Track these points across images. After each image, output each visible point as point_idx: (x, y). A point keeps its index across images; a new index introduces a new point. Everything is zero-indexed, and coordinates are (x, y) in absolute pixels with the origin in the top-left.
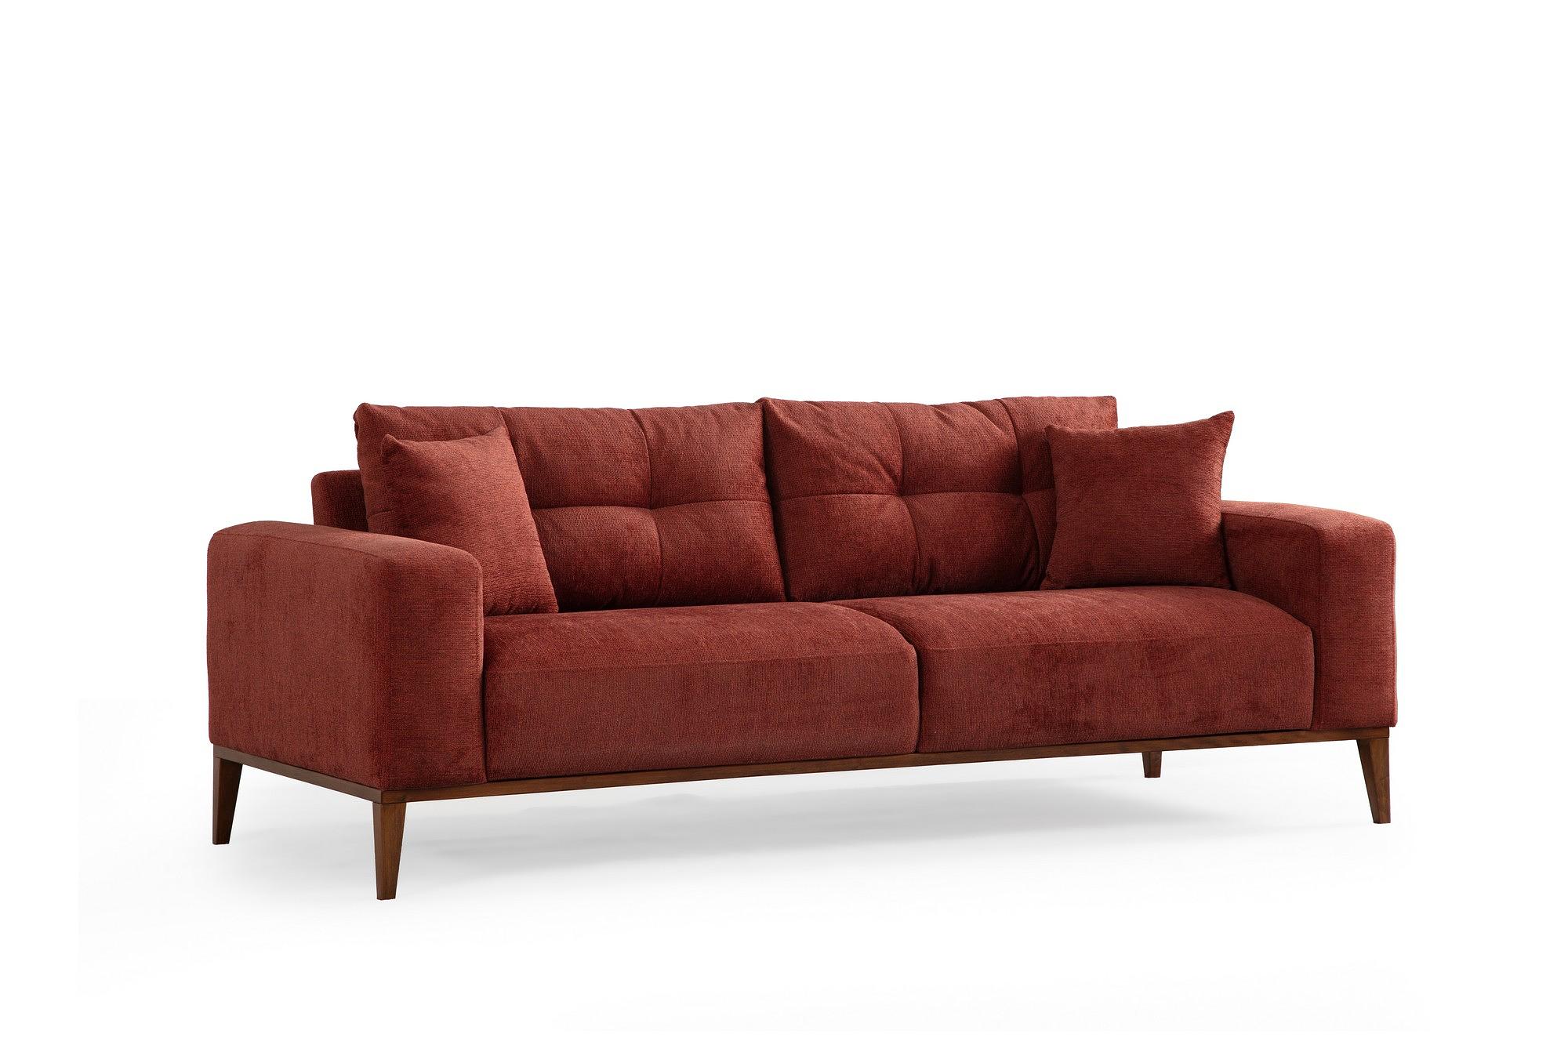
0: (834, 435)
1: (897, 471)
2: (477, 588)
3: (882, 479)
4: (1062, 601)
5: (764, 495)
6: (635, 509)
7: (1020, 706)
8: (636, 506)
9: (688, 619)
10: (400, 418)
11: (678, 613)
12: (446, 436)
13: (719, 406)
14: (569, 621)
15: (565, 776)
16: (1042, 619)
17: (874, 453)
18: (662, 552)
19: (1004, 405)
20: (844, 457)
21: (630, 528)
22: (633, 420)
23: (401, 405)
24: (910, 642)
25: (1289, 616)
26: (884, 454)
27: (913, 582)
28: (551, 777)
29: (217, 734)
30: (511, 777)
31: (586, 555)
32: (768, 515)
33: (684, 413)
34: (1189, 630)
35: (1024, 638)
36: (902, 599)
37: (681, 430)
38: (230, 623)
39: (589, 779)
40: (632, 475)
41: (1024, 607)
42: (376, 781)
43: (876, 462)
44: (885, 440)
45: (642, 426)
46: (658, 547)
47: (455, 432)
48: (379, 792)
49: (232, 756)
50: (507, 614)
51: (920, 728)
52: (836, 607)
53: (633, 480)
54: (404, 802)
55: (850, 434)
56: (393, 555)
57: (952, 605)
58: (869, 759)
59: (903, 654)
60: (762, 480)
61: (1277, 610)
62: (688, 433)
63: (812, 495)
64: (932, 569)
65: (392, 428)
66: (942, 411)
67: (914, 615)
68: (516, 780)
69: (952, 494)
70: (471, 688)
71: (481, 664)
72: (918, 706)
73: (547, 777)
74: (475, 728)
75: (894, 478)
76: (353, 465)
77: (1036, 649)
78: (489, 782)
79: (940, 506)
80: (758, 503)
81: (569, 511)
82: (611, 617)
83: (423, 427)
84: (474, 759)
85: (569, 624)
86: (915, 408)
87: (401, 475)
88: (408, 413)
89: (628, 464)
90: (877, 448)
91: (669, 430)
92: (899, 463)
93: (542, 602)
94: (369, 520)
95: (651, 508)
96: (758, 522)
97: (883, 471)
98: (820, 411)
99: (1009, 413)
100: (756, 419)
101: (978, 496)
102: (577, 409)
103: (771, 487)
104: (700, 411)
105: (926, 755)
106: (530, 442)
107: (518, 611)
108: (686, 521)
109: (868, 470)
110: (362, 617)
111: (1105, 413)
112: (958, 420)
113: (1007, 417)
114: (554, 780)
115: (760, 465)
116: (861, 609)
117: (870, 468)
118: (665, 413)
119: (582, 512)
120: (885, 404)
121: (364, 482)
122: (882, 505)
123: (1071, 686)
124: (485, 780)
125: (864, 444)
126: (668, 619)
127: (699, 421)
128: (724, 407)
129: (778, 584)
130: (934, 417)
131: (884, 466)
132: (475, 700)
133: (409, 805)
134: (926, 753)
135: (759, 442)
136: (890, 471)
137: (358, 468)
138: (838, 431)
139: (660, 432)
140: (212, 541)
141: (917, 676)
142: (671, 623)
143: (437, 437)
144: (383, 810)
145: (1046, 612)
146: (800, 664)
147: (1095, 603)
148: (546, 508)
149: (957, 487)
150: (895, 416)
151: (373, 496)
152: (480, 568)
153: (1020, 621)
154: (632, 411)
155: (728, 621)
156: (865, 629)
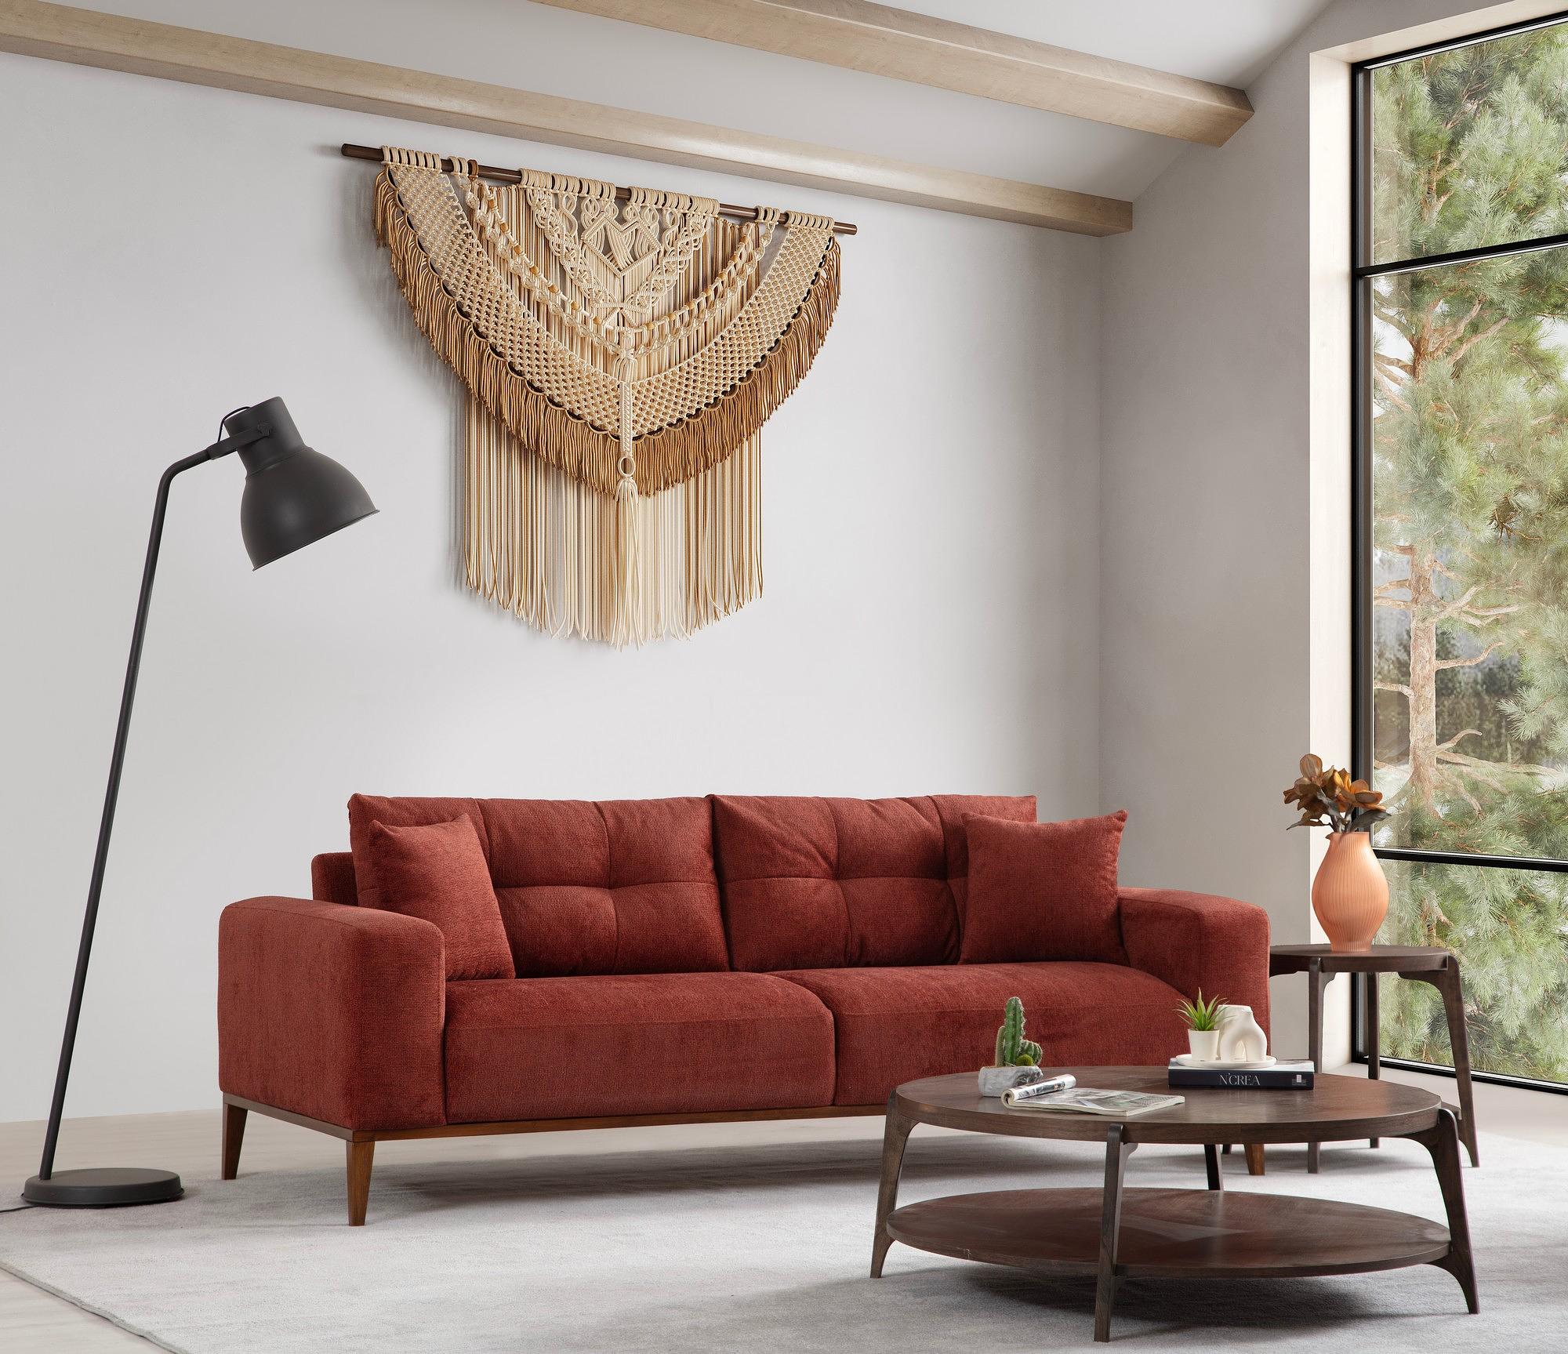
0: (776, 824)
1: (833, 857)
2: (439, 954)
3: (818, 864)
4: (970, 974)
5: (712, 878)
6: (595, 889)
7: (927, 1065)
8: (596, 886)
9: (632, 985)
10: (387, 806)
11: (625, 980)
12: (428, 822)
13: (673, 799)
14: (525, 985)
15: (517, 1121)
16: (948, 989)
17: (811, 842)
18: (618, 926)
19: (933, 801)
20: (784, 844)
21: (589, 905)
22: (596, 811)
23: (389, 796)
24: (828, 1007)
25: (1174, 990)
26: (821, 842)
27: (845, 956)
28: (503, 1121)
29: (227, 1082)
30: (467, 1121)
31: (550, 929)
32: (715, 896)
33: (641, 805)
34: (1081, 1000)
35: (931, 1005)
36: (828, 970)
37: (638, 820)
38: (236, 985)
39: (538, 1123)
40: (593, 858)
41: (933, 979)
42: (348, 1123)
43: (813, 850)
44: (821, 830)
45: (603, 816)
46: (615, 922)
47: (435, 818)
48: (351, 1132)
49: (239, 1102)
50: (473, 979)
51: (837, 1083)
52: (766, 976)
53: (593, 862)
54: (373, 1140)
55: (790, 824)
56: (366, 925)
57: (870, 976)
58: (789, 1110)
59: (821, 1018)
60: (710, 865)
61: (1162, 985)
62: (644, 822)
63: (754, 878)
64: (863, 945)
65: (380, 815)
66: (876, 807)
67: (834, 984)
68: (472, 1123)
69: (881, 879)
70: (433, 1042)
71: (442, 1021)
72: (835, 1064)
73: (500, 1121)
74: (436, 1076)
75: (830, 864)
76: (346, 848)
77: (942, 1015)
78: (448, 1124)
79: (870, 890)
80: (705, 885)
81: (535, 889)
82: (565, 982)
83: (407, 815)
84: (434, 1105)
85: (525, 987)
86: (852, 803)
87: (386, 856)
88: (393, 802)
89: (589, 849)
90: (815, 837)
91: (627, 819)
92: (835, 851)
93: (503, 968)
94: (359, 896)
95: (610, 888)
96: (705, 901)
97: (820, 859)
98: (765, 804)
99: (937, 808)
100: (704, 812)
101: (905, 881)
102: (545, 801)
103: (718, 871)
104: (656, 804)
105: (842, 1108)
106: (502, 828)
107: (483, 977)
108: (640, 900)
109: (806, 857)
110: (338, 979)
111: (1026, 808)
112: (889, 814)
113: (935, 811)
114: (506, 1124)
115: (708, 852)
116: (791, 979)
117: (808, 855)
118: (624, 805)
119: (548, 891)
120: (824, 799)
121: (356, 863)
122: (818, 888)
123: (973, 1048)
124: (445, 1122)
125: (802, 833)
126: (614, 985)
127: (654, 812)
128: (678, 800)
129: (723, 956)
130: (869, 810)
131: (821, 854)
132: (436, 1053)
133: (378, 1144)
134: (841, 1106)
135: (707, 831)
136: (825, 858)
137: (350, 850)
138: (779, 822)
139: (619, 821)
140: (224, 913)
141: (833, 1037)
142: (615, 988)
143: (419, 824)
144: (355, 1147)
145: (953, 983)
146: (727, 1025)
147: (999, 976)
148: (515, 887)
149: (886, 874)
150: (833, 810)
151: (363, 876)
152: (443, 937)
153: (929, 990)
154: (595, 803)
155: (667, 987)
156: (788, 995)
